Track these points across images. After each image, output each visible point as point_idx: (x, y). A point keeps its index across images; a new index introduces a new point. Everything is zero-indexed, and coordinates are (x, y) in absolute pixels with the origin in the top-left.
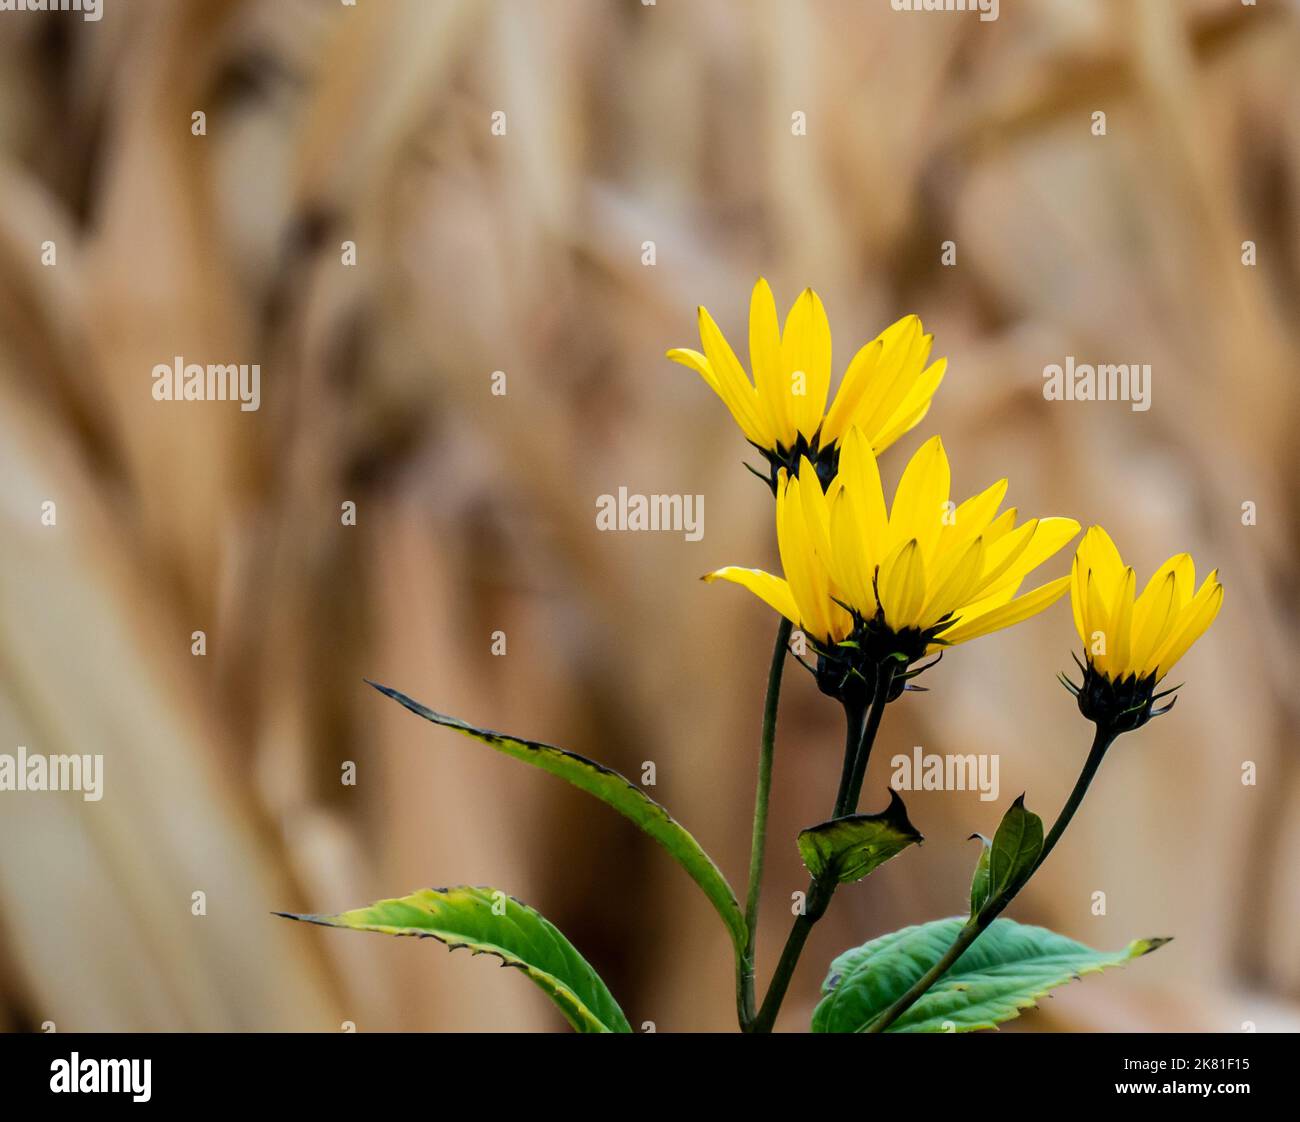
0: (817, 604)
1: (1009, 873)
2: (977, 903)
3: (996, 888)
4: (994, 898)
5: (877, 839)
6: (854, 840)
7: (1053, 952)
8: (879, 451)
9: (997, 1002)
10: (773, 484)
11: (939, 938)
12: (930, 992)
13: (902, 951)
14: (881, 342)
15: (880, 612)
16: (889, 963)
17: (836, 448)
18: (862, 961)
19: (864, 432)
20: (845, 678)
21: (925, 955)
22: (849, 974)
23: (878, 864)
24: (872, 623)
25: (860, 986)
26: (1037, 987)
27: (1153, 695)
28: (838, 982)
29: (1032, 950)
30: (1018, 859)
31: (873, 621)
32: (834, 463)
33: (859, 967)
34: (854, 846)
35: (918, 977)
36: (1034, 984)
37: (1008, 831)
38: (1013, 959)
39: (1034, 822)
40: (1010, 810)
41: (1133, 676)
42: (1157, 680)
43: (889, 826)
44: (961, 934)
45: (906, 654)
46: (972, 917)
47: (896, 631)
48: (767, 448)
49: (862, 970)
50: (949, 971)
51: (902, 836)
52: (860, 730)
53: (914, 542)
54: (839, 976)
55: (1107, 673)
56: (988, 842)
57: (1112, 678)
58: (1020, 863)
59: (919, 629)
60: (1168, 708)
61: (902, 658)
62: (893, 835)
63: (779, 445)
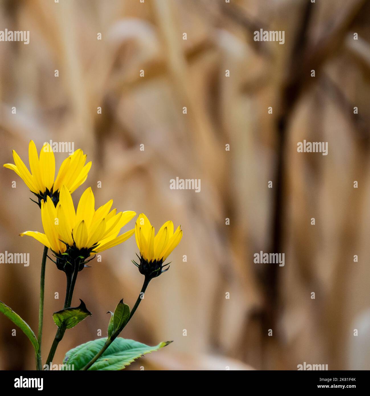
0: (55, 241)
1: (120, 323)
2: (110, 333)
3: (116, 329)
4: (115, 331)
5: (77, 315)
6: (70, 315)
7: (136, 347)
8: (71, 193)
9: (118, 364)
10: (40, 205)
11: (99, 344)
12: (97, 362)
13: (88, 349)
14: (70, 158)
15: (74, 243)
16: (84, 353)
17: (58, 192)
18: (75, 353)
19: (67, 187)
20: (65, 265)
21: (94, 350)
22: (71, 357)
23: (78, 323)
24: (72, 247)
25: (75, 361)
26: (130, 359)
27: (162, 265)
28: (68, 359)
29: (129, 347)
30: (122, 319)
31: (72, 246)
32: (58, 197)
33: (74, 355)
34: (70, 317)
35: (93, 357)
36: (130, 358)
37: (118, 310)
38: (123, 350)
39: (126, 308)
40: (119, 304)
41: (155, 260)
42: (163, 261)
43: (81, 311)
44: (105, 343)
45: (83, 256)
46: (109, 337)
47: (80, 250)
48: (37, 193)
49: (75, 356)
50: (103, 355)
51: (86, 313)
52: (71, 280)
53: (83, 221)
54: (68, 358)
55: (147, 260)
56: (113, 314)
57: (149, 261)
58: (123, 320)
59: (87, 248)
60: (167, 269)
61: (82, 257)
62: (82, 313)
63: (41, 192)
